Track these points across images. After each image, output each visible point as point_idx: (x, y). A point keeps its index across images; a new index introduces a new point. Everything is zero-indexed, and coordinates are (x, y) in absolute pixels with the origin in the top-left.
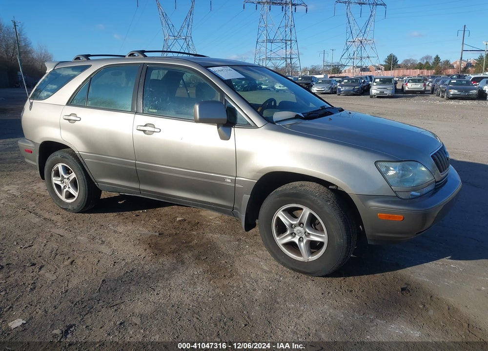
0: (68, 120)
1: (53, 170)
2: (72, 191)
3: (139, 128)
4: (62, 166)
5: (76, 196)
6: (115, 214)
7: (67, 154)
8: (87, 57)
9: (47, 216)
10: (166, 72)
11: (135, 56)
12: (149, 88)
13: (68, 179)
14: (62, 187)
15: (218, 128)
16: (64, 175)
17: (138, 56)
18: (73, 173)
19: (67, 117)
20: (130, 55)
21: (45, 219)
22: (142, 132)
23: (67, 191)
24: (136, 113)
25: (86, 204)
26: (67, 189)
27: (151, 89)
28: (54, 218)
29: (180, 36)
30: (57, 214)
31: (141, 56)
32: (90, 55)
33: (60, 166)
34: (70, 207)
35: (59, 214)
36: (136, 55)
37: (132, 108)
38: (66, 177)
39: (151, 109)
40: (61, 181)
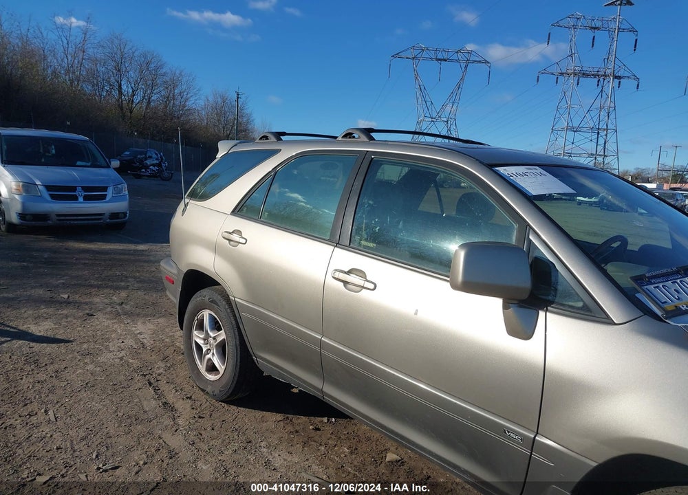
0: (228, 240)
1: (196, 318)
2: (216, 361)
3: (338, 275)
4: (210, 314)
5: (222, 372)
6: (280, 417)
7: (219, 297)
8: (279, 135)
9: (171, 397)
10: (406, 170)
11: (354, 137)
12: (369, 200)
13: (214, 338)
14: (204, 350)
15: (505, 307)
16: (209, 332)
17: (359, 137)
18: (222, 331)
19: (227, 235)
20: (345, 136)
21: (165, 404)
22: (342, 284)
23: (210, 359)
24: (338, 244)
25: (233, 391)
26: (209, 356)
27: (371, 202)
28: (179, 405)
29: (440, 117)
30: (187, 398)
31: (364, 138)
32: (284, 134)
33: (206, 314)
34: (209, 389)
35: (190, 398)
36: (356, 136)
37: (332, 235)
38: (212, 334)
39: (366, 240)
40: (205, 340)
